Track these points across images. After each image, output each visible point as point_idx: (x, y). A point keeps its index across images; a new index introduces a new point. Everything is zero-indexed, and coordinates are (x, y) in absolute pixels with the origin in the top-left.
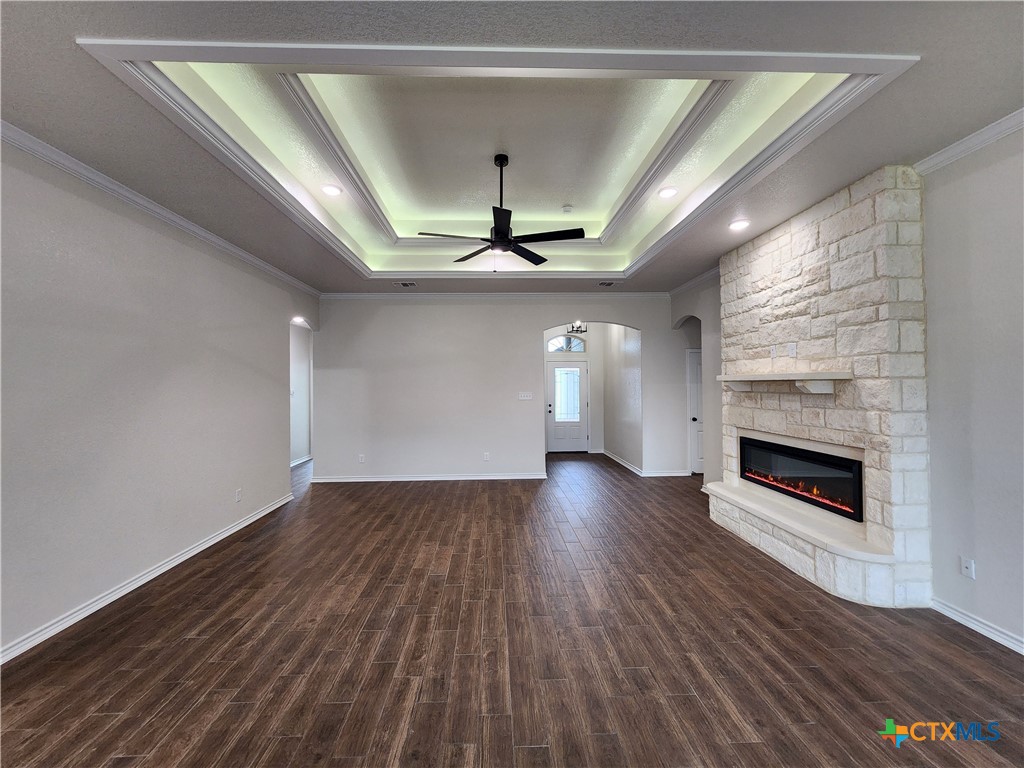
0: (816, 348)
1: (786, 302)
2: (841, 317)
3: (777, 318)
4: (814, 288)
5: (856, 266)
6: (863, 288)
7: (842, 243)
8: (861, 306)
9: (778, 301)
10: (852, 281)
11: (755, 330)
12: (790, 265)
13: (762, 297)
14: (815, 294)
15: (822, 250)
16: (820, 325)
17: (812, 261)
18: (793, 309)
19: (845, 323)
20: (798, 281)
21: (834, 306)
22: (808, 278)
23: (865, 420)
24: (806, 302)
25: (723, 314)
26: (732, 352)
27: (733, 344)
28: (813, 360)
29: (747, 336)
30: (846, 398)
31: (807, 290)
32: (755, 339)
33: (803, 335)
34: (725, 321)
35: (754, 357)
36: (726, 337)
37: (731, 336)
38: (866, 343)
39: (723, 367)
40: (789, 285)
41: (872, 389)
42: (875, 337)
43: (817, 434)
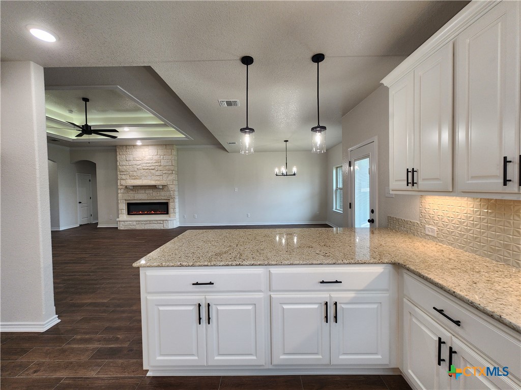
0: (158, 178)
1: (147, 166)
2: (164, 172)
3: (144, 169)
4: (157, 164)
5: (168, 162)
6: (170, 167)
7: (164, 156)
8: (169, 170)
9: (145, 165)
10: (167, 165)
11: (135, 171)
12: (149, 157)
13: (138, 163)
14: (157, 166)
15: (159, 156)
16: (158, 173)
17: (156, 158)
18: (150, 168)
19: (165, 173)
20: (151, 161)
21: (162, 169)
22: (154, 161)
23: (170, 193)
24: (154, 167)
25: (118, 164)
26: (124, 177)
27: (124, 174)
28: (156, 181)
29: (131, 173)
30: (165, 189)
31: (154, 164)
32: (135, 174)
33: (153, 175)
34: (120, 167)
35: (134, 179)
36: (120, 172)
37: (123, 172)
38: (170, 178)
39: (119, 181)
40: (148, 162)
41: (173, 187)
42: (173, 177)
43: (157, 198)
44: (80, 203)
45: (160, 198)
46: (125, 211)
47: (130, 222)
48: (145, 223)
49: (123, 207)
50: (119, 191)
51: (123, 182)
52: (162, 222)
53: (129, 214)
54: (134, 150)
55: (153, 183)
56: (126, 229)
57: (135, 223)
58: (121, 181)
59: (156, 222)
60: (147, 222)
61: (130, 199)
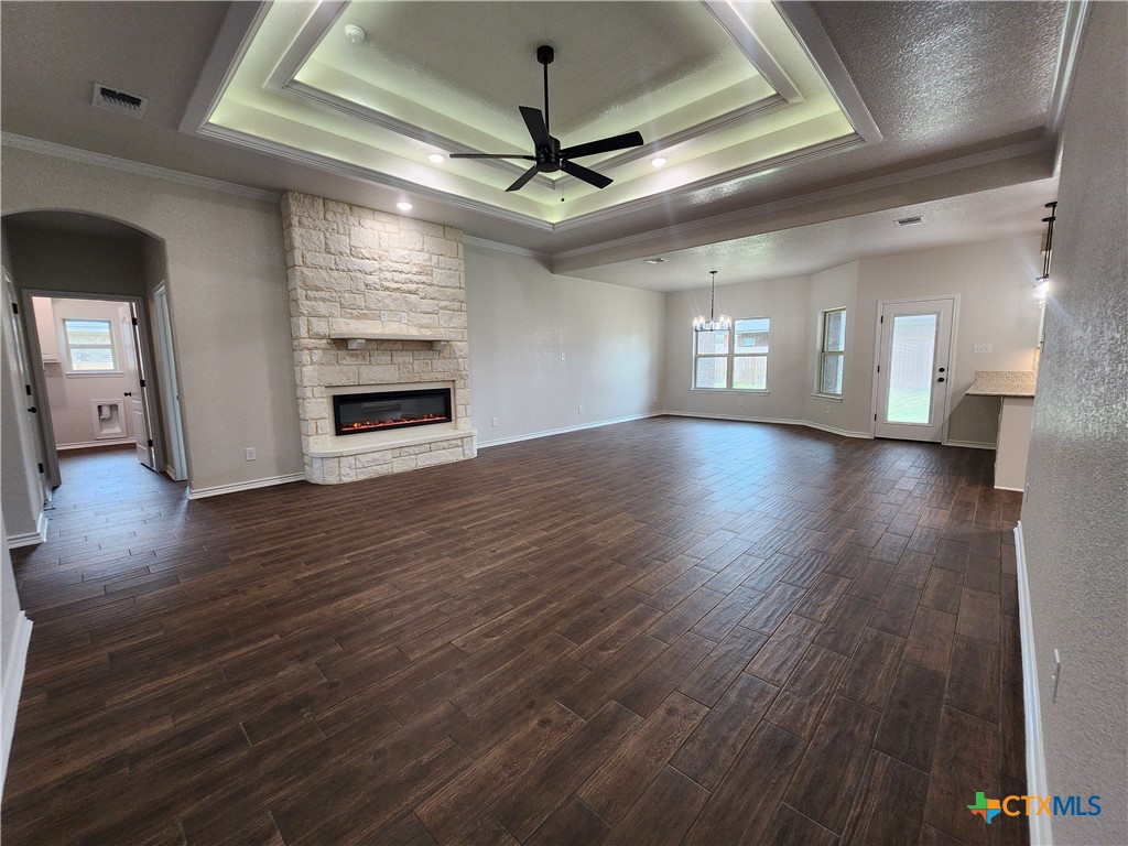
0: (426, 319)
1: (396, 279)
2: (444, 304)
3: (387, 289)
4: (423, 278)
5: (450, 276)
6: (454, 291)
7: (441, 258)
8: (453, 300)
9: (388, 275)
10: (449, 284)
11: (359, 292)
12: (401, 252)
13: (369, 265)
14: (423, 283)
15: (427, 255)
16: (427, 305)
17: (420, 258)
18: (404, 287)
19: (445, 308)
20: (406, 268)
21: (436, 295)
22: (415, 269)
23: (458, 364)
24: (415, 286)
25: (298, 260)
26: (322, 308)
27: (323, 300)
28: (422, 327)
29: (346, 295)
30: (446, 353)
31: (416, 278)
32: (360, 301)
33: (412, 308)
34: (305, 270)
35: (359, 318)
36: (307, 287)
37: (318, 289)
38: (456, 322)
39: (302, 321)
40: (400, 267)
41: (461, 347)
42: (460, 320)
43: (426, 377)
45: (433, 376)
46: (328, 425)
47: (376, 455)
48: (417, 450)
49: (319, 410)
50: (306, 356)
51: (321, 327)
52: (459, 442)
53: (339, 432)
54: (352, 220)
55: (414, 333)
56: (361, 477)
57: (389, 455)
58: (313, 320)
59: (445, 444)
60: (423, 448)
61: (344, 381)
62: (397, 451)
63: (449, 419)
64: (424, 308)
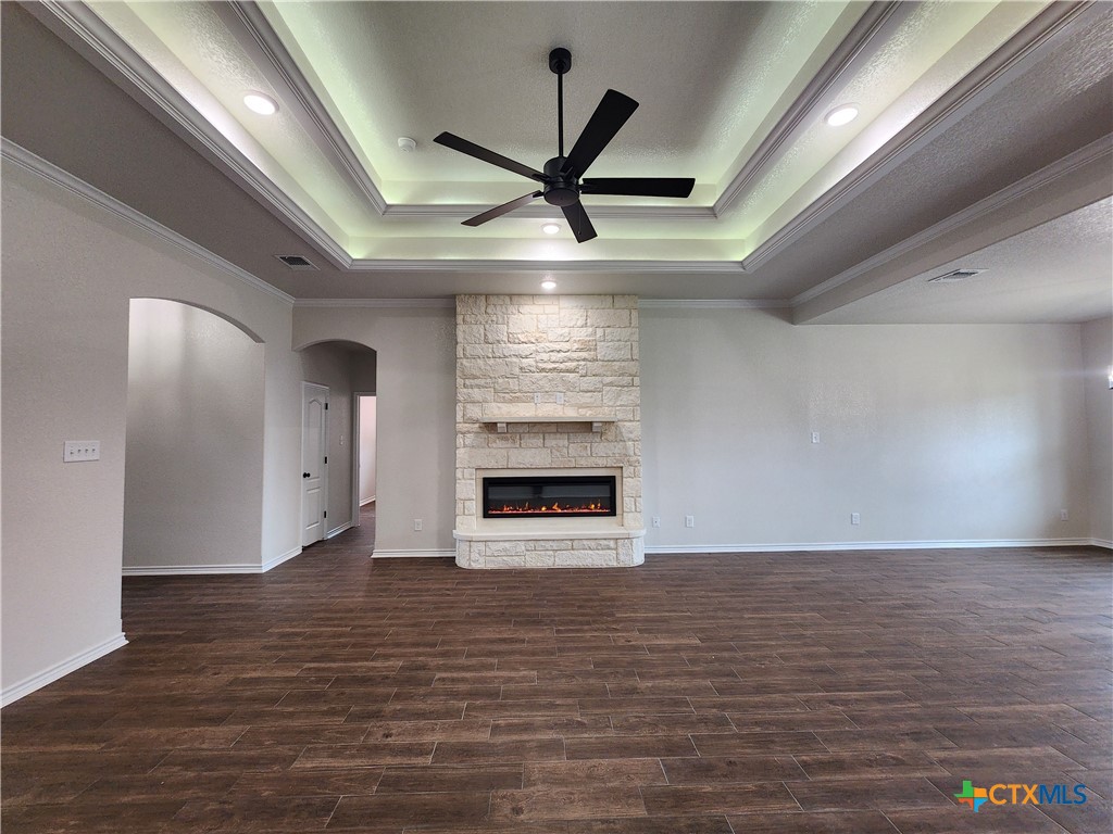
0: (586, 398)
1: (553, 359)
2: (608, 380)
3: (543, 370)
4: (584, 355)
5: (618, 349)
6: (623, 364)
7: (608, 330)
8: (622, 375)
9: (545, 356)
10: (616, 357)
11: (514, 376)
12: (560, 331)
13: (525, 349)
14: (584, 360)
15: (590, 329)
16: (588, 382)
17: (583, 334)
18: (562, 366)
19: (611, 384)
20: (566, 346)
21: (601, 371)
22: (576, 346)
23: (625, 448)
24: (575, 364)
25: (460, 353)
26: (476, 394)
27: (479, 386)
28: (581, 407)
29: (500, 381)
30: (610, 435)
31: (575, 355)
32: (513, 385)
33: (571, 387)
34: (464, 362)
35: (511, 401)
36: (465, 377)
37: (475, 377)
38: (625, 399)
39: (459, 407)
40: (557, 347)
41: (632, 428)
42: (632, 396)
43: (583, 462)
44: (306, 475)
45: (591, 462)
46: (476, 506)
47: (507, 545)
48: (555, 545)
49: (470, 493)
50: (460, 440)
51: (475, 412)
52: (612, 544)
53: (486, 515)
54: (512, 309)
55: (571, 414)
57: (522, 547)
58: (468, 406)
59: (592, 544)
60: (563, 545)
61: (493, 464)
62: (532, 544)
63: (613, 513)
64: (584, 386)
